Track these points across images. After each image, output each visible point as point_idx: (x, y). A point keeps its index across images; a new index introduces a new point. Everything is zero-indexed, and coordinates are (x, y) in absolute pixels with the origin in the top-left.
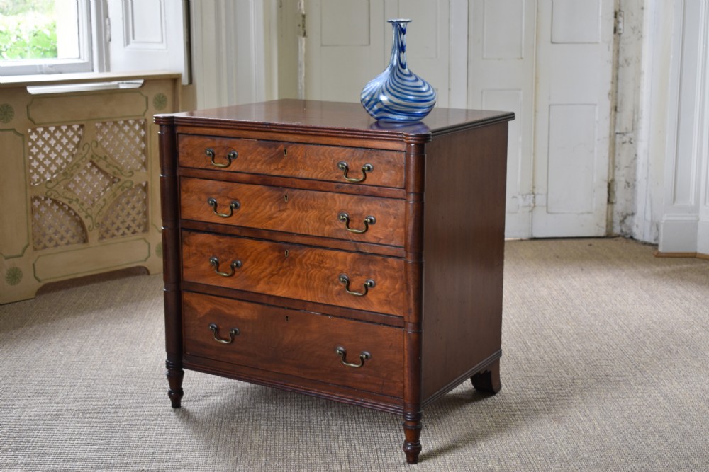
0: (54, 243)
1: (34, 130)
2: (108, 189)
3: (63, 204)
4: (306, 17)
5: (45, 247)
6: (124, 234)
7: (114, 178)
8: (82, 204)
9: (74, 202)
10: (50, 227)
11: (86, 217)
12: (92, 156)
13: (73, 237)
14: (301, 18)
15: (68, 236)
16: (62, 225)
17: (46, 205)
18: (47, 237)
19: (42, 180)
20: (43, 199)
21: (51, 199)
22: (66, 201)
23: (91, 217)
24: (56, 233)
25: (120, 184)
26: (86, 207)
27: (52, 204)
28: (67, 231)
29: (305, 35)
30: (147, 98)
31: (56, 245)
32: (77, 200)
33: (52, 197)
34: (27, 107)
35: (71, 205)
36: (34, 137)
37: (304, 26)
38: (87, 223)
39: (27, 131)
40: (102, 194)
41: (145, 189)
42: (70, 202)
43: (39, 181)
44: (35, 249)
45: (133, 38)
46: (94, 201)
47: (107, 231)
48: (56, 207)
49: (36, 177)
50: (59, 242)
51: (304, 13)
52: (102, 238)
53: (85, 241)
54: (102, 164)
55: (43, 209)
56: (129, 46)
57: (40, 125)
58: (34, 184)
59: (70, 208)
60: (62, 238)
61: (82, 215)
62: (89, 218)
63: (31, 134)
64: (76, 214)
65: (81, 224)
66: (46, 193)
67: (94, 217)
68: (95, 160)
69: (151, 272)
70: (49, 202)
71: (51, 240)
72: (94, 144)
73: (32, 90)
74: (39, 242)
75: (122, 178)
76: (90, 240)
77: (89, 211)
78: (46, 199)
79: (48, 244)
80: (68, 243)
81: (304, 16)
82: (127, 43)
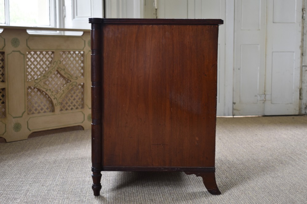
0: (37, 111)
1: (29, 53)
2: (65, 85)
3: (43, 91)
4: (158, 10)
5: (33, 113)
6: (72, 109)
7: (68, 80)
8: (52, 92)
9: (48, 91)
10: (36, 103)
11: (54, 99)
12: (58, 68)
13: (47, 109)
14: (155, 10)
15: (45, 108)
16: (42, 103)
17: (34, 92)
18: (34, 108)
19: (33, 79)
20: (33, 88)
21: (37, 89)
22: (44, 90)
23: (57, 99)
24: (39, 106)
25: (71, 83)
26: (54, 93)
27: (37, 91)
28: (45, 106)
30: (85, 41)
31: (39, 113)
32: (50, 90)
33: (38, 87)
34: (27, 40)
35: (47, 92)
36: (29, 56)
37: (156, 14)
38: (55, 102)
39: (26, 53)
40: (62, 88)
41: (83, 86)
42: (46, 91)
43: (31, 79)
44: (28, 114)
45: (77, 15)
46: (58, 91)
47: (64, 107)
48: (39, 93)
49: (29, 77)
50: (40, 111)
52: (61, 110)
53: (53, 111)
54: (62, 73)
55: (33, 94)
56: (74, 20)
57: (32, 50)
58: (29, 80)
59: (46, 94)
60: (42, 109)
61: (52, 98)
62: (55, 99)
63: (28, 54)
64: (49, 97)
65: (51, 102)
66: (35, 85)
67: (58, 99)
68: (59, 70)
69: (85, 129)
70: (36, 90)
71: (36, 110)
72: (59, 62)
73: (30, 32)
74: (30, 110)
75: (72, 80)
76: (56, 110)
77: (56, 96)
78: (34, 88)
79: (35, 112)
80: (45, 112)
81: (156, 9)
82: (74, 17)
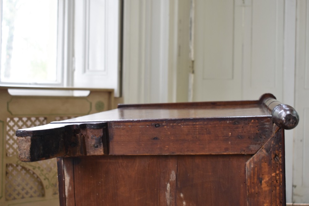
0: (21, 196)
1: (12, 119)
3: (29, 170)
4: (195, 62)
5: (15, 199)
8: (42, 170)
9: (37, 169)
10: (18, 185)
11: (45, 179)
13: (35, 192)
14: (191, 63)
15: (31, 192)
16: (27, 184)
17: (17, 170)
18: (16, 192)
19: (15, 153)
20: (15, 165)
21: (21, 166)
22: (31, 168)
23: (48, 179)
24: (23, 189)
26: (45, 172)
27: (21, 170)
28: (31, 188)
29: (193, 72)
30: (91, 104)
31: (23, 198)
32: (39, 168)
33: (22, 165)
34: (8, 103)
35: (35, 171)
36: (11, 124)
37: (193, 67)
38: (45, 183)
39: (6, 120)
42: (34, 169)
43: (13, 153)
44: (7, 200)
45: (88, 68)
48: (24, 172)
49: (11, 151)
50: (25, 195)
51: (193, 59)
52: (55, 194)
53: (43, 195)
55: (14, 173)
56: (85, 74)
57: (16, 116)
58: (9, 155)
59: (34, 173)
60: (27, 193)
61: (42, 178)
62: (47, 180)
63: (9, 121)
64: (38, 177)
65: (41, 184)
66: (17, 162)
67: (50, 179)
70: (19, 168)
71: (19, 194)
73: (12, 92)
74: (10, 195)
76: (46, 194)
77: (47, 176)
78: (17, 166)
79: (16, 196)
80: (31, 196)
81: (193, 62)
82: (84, 71)
